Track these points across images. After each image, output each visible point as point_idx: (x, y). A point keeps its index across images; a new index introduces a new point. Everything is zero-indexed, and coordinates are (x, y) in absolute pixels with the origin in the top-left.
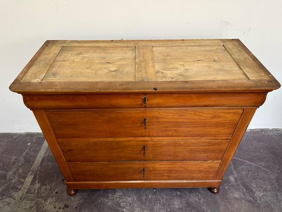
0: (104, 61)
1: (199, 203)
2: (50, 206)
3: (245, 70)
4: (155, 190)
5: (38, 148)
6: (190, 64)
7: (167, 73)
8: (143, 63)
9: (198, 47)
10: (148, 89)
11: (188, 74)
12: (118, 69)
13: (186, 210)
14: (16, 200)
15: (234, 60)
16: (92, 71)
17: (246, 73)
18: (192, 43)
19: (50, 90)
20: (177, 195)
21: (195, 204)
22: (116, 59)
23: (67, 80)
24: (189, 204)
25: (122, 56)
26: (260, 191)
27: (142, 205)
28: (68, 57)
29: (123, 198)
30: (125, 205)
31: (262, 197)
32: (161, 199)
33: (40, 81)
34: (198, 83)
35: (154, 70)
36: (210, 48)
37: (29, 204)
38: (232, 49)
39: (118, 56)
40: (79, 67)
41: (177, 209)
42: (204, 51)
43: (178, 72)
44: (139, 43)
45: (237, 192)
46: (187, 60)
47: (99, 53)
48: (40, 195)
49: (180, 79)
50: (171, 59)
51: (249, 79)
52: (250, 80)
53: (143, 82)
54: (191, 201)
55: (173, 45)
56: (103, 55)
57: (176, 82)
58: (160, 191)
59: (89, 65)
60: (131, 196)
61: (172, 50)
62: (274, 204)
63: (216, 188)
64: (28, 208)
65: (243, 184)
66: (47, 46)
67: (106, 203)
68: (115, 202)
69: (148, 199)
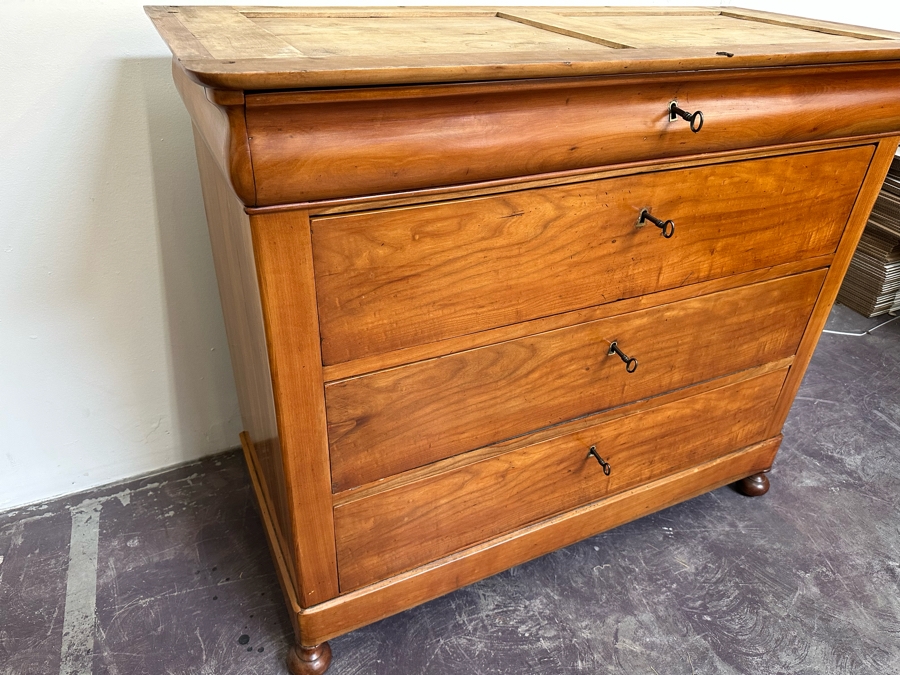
1: (739, 534)
4: (597, 549)
5: (53, 561)
13: (719, 567)
20: (666, 536)
21: (731, 542)
24: (716, 550)
26: (849, 454)
27: (588, 605)
29: (515, 610)
30: (534, 630)
31: (863, 464)
32: (634, 566)
41: (696, 575)
45: (804, 474)
54: (714, 537)
58: (613, 544)
60: (538, 594)
65: (803, 450)
67: (467, 650)
68: (494, 632)
69: (593, 582)
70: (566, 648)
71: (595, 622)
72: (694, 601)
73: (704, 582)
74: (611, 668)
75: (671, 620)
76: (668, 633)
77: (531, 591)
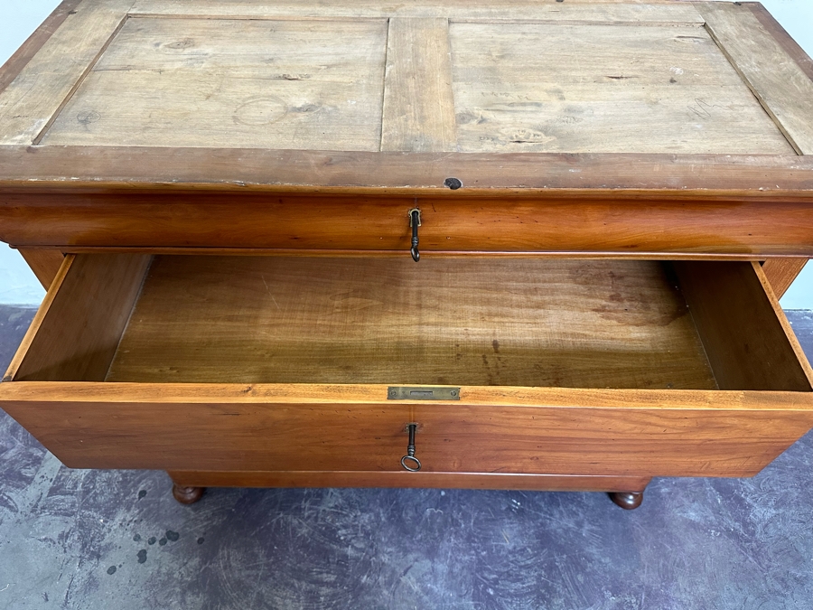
0: (270, 72)
1: (578, 534)
2: (124, 533)
3: (786, 118)
4: (443, 493)
6: (583, 91)
7: (498, 123)
8: (411, 83)
9: (614, 28)
10: (425, 184)
11: (575, 127)
12: (320, 103)
13: (535, 555)
14: (19, 513)
15: (744, 80)
16: (224, 108)
17: (787, 128)
18: (593, 11)
19: (63, 179)
20: (510, 508)
21: (565, 539)
22: (313, 64)
23: (128, 140)
24: (546, 539)
25: (337, 54)
26: (765, 504)
27: (403, 537)
28: (143, 53)
29: (347, 515)
30: (350, 537)
31: (771, 520)
32: (462, 522)
33: (29, 143)
34: (610, 163)
35: (453, 110)
36: (655, 35)
37: (57, 526)
38: (737, 37)
39: (322, 54)
40: (178, 91)
41: (510, 552)
42: (636, 44)
43: (540, 118)
44: (403, 8)
45: (695, 505)
46: (574, 73)
47: (255, 42)
48: (92, 501)
49: (547, 146)
50: (515, 69)
51: (798, 152)
52: (801, 158)
53: (407, 154)
54: (553, 528)
55: (526, 18)
56: (270, 49)
57: (532, 158)
58: (459, 496)
59: (214, 86)
60: (371, 510)
61: (519, 36)
62: (804, 544)
63: (631, 494)
64: (55, 538)
65: (715, 482)
66: (72, 13)
67: (293, 529)
68: (319, 525)
69: (420, 520)
70: (363, 561)
71: (399, 552)
72: (491, 572)
73: (512, 562)
74: (385, 592)
75: (459, 579)
76: (450, 588)
77: (368, 505)
